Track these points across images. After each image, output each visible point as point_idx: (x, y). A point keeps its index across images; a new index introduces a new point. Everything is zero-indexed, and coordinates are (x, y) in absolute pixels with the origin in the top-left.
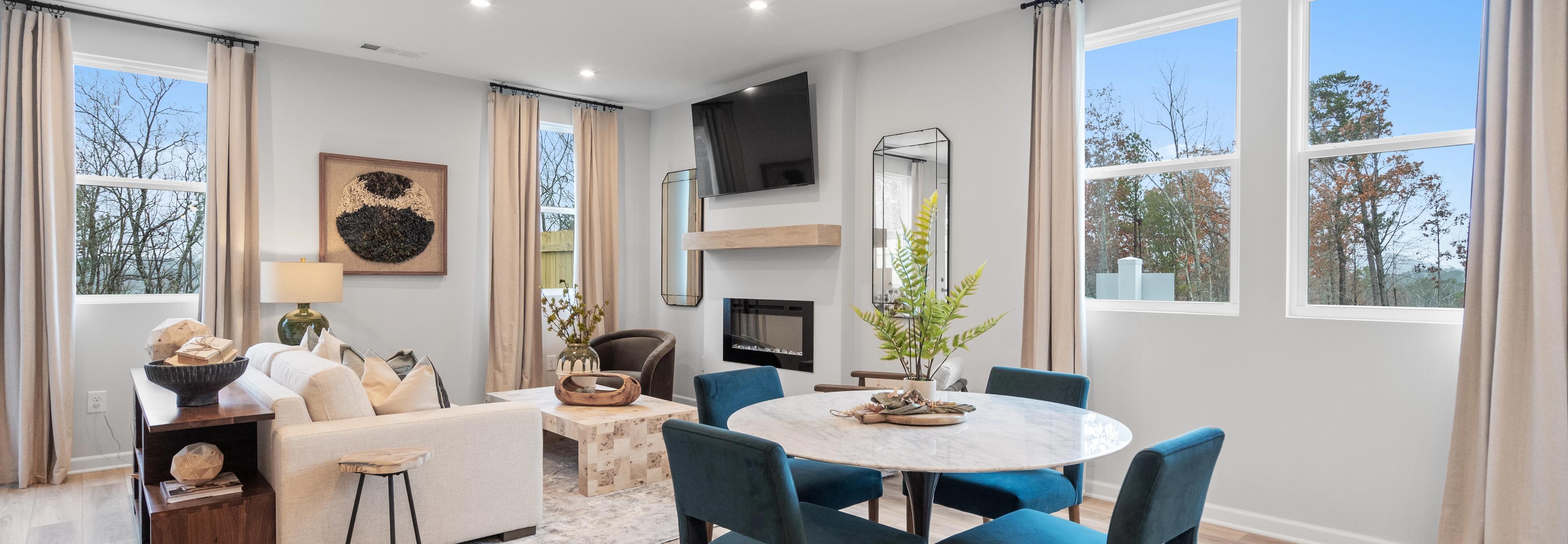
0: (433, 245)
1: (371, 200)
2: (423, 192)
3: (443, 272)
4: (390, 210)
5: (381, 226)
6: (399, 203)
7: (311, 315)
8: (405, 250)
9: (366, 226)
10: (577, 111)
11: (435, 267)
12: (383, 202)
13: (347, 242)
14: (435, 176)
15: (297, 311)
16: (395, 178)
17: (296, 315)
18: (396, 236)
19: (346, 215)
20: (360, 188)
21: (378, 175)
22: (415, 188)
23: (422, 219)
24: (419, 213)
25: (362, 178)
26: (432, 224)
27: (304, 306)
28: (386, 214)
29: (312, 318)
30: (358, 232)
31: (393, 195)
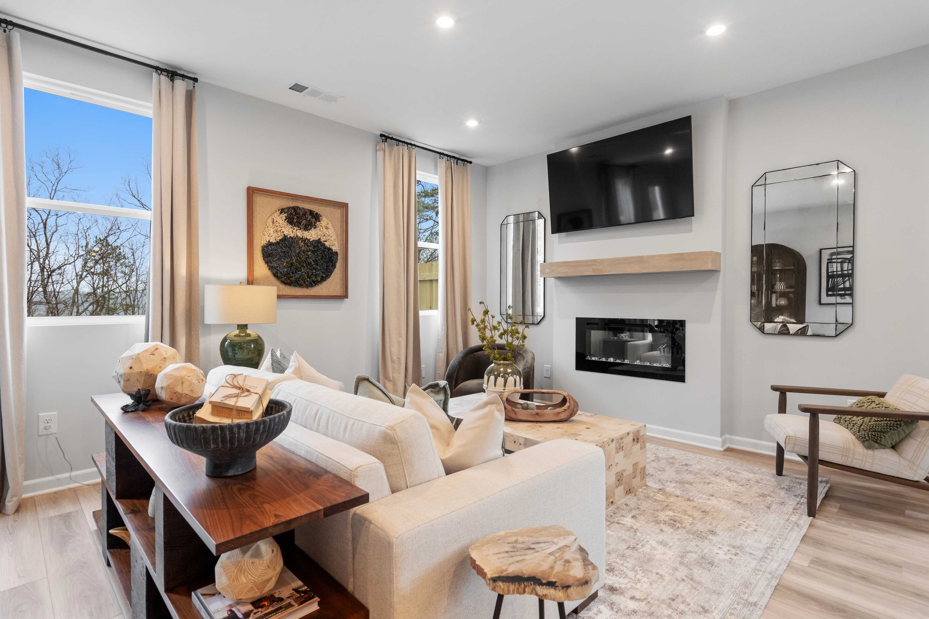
0: (337, 273)
1: (290, 231)
2: (330, 226)
3: (345, 296)
4: (305, 240)
5: (298, 255)
6: (312, 235)
7: (249, 335)
8: (316, 276)
9: (286, 255)
10: (442, 163)
11: (338, 291)
12: (300, 233)
13: (271, 268)
14: (338, 212)
15: (237, 332)
16: (308, 213)
17: (236, 336)
18: (310, 264)
19: (270, 244)
20: (281, 219)
21: (295, 209)
22: (324, 222)
23: (330, 249)
24: (327, 244)
25: (282, 211)
26: (336, 253)
27: (243, 327)
28: (302, 244)
29: (248, 338)
30: (279, 259)
31: (308, 227)
